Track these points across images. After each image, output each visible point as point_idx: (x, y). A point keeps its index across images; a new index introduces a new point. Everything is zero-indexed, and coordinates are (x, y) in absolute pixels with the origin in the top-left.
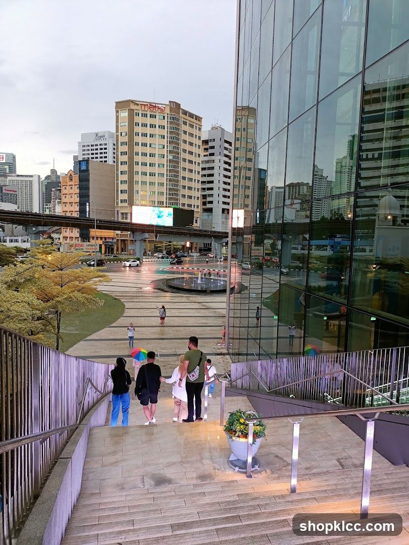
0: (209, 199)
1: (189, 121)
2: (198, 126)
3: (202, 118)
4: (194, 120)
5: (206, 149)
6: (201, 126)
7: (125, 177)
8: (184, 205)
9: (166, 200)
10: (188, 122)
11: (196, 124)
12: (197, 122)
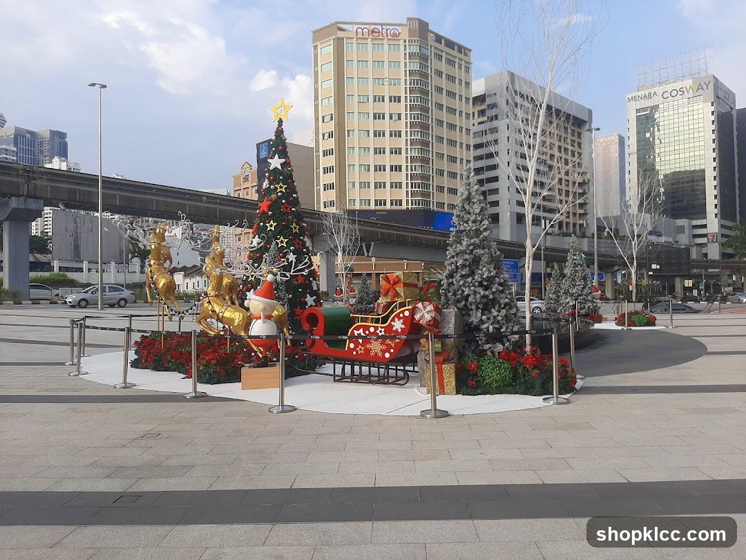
0: (491, 198)
1: (446, 53)
2: (463, 63)
3: (470, 50)
4: (455, 53)
5: (482, 113)
6: (469, 63)
7: (331, 161)
8: (441, 205)
9: (407, 196)
10: (444, 54)
11: (459, 59)
12: (462, 56)
